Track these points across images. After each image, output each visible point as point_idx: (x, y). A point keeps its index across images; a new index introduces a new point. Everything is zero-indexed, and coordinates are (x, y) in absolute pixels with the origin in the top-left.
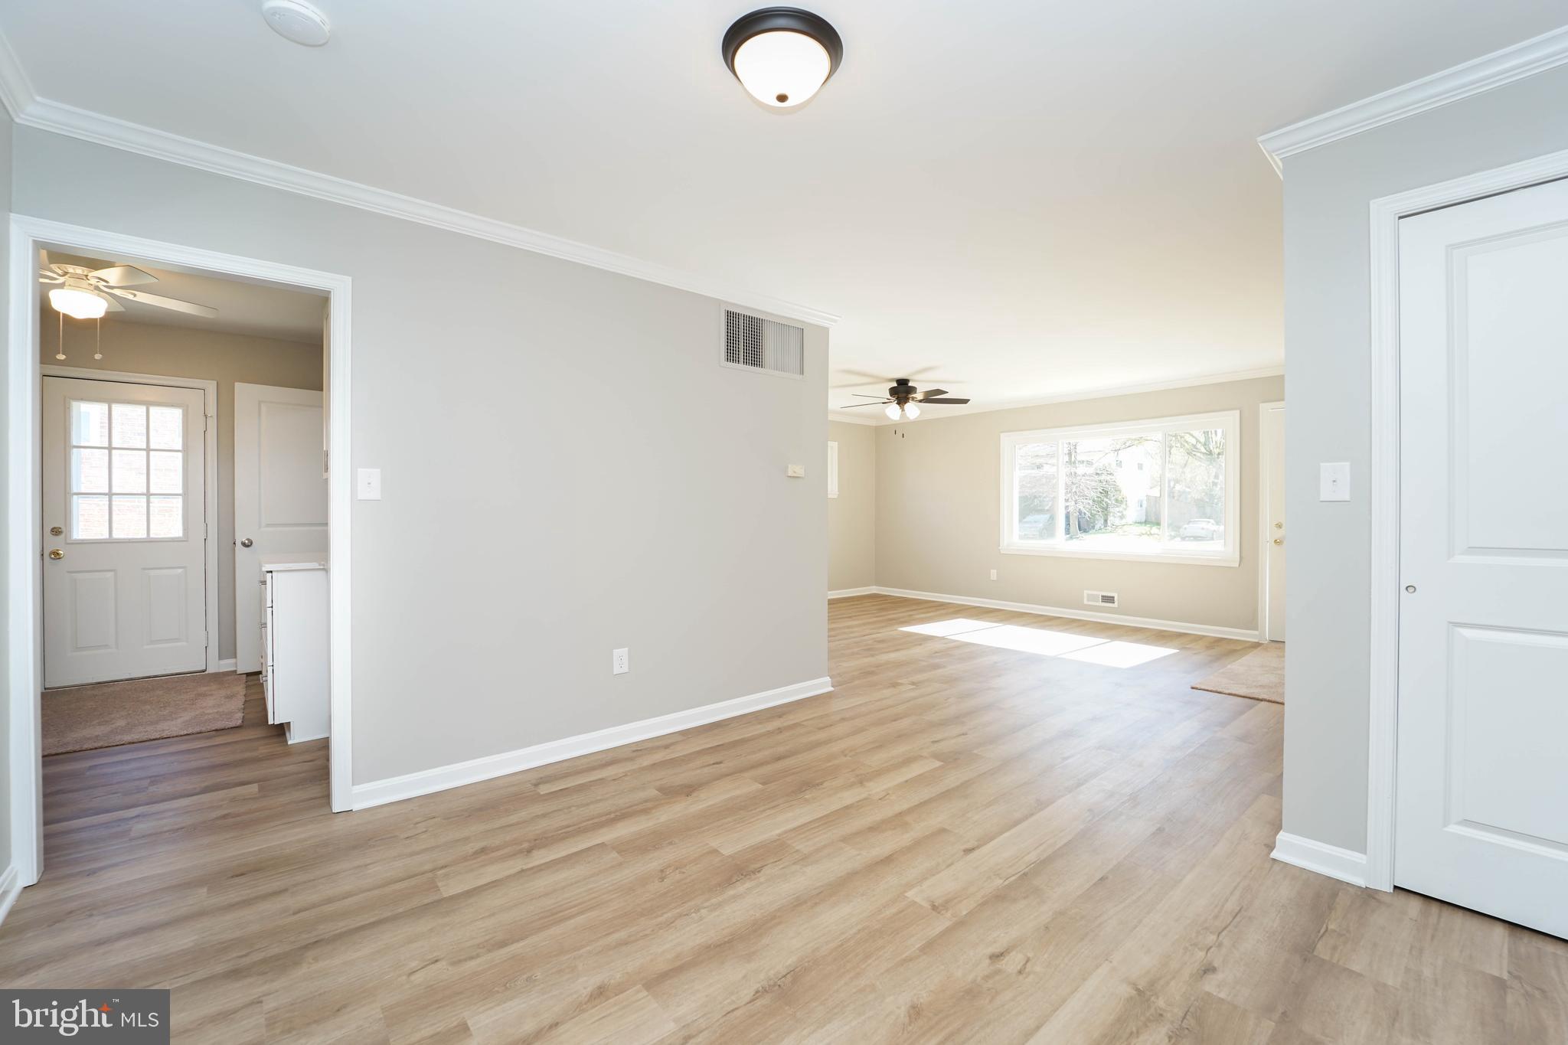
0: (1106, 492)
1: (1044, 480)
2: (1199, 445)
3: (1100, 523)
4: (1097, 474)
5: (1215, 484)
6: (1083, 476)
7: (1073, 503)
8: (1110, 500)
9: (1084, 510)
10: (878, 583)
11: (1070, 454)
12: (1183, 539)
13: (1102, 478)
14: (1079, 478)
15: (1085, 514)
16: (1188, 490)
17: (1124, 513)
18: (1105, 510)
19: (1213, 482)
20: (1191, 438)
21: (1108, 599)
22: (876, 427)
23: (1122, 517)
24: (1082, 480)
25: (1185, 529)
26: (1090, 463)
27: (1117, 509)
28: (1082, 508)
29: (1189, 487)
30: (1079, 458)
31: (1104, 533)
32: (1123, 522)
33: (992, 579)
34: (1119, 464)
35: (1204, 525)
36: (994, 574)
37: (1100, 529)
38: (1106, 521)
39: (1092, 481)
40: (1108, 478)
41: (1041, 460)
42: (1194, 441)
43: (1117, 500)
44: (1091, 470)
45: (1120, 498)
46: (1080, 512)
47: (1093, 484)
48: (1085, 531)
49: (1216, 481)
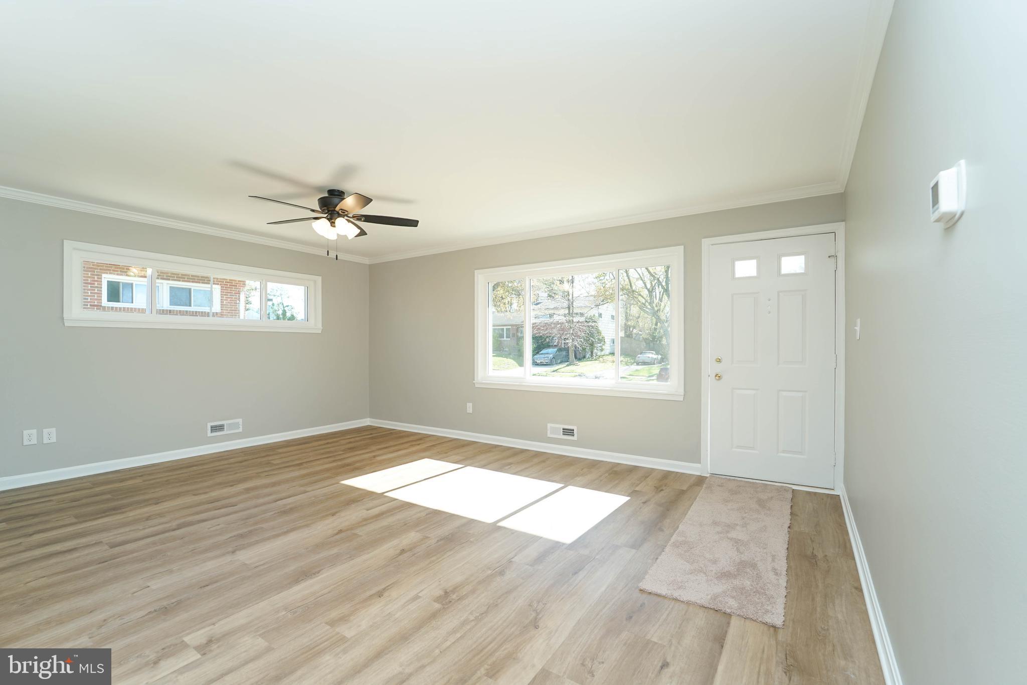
0: (592, 335)
1: (553, 325)
2: (647, 304)
3: (588, 355)
4: (586, 321)
5: (655, 329)
6: (578, 322)
7: (571, 341)
8: (594, 339)
9: (578, 346)
10: (373, 415)
11: (569, 308)
12: (638, 364)
13: (590, 324)
14: (575, 324)
15: (578, 348)
16: (640, 333)
17: (603, 347)
18: (592, 345)
19: (654, 328)
20: (642, 299)
21: (568, 432)
22: (369, 265)
23: (602, 350)
24: (577, 326)
25: (639, 357)
26: (582, 315)
27: (599, 345)
28: (576, 344)
29: (641, 332)
30: (575, 311)
31: (591, 361)
32: (603, 353)
33: (468, 412)
34: (600, 315)
35: (650, 355)
36: (470, 408)
37: (589, 358)
38: (592, 353)
39: (584, 326)
40: (593, 324)
41: (551, 312)
42: (644, 301)
43: (599, 339)
44: (582, 319)
45: (601, 338)
46: (576, 347)
47: (584, 328)
48: (580, 360)
49: (656, 327)
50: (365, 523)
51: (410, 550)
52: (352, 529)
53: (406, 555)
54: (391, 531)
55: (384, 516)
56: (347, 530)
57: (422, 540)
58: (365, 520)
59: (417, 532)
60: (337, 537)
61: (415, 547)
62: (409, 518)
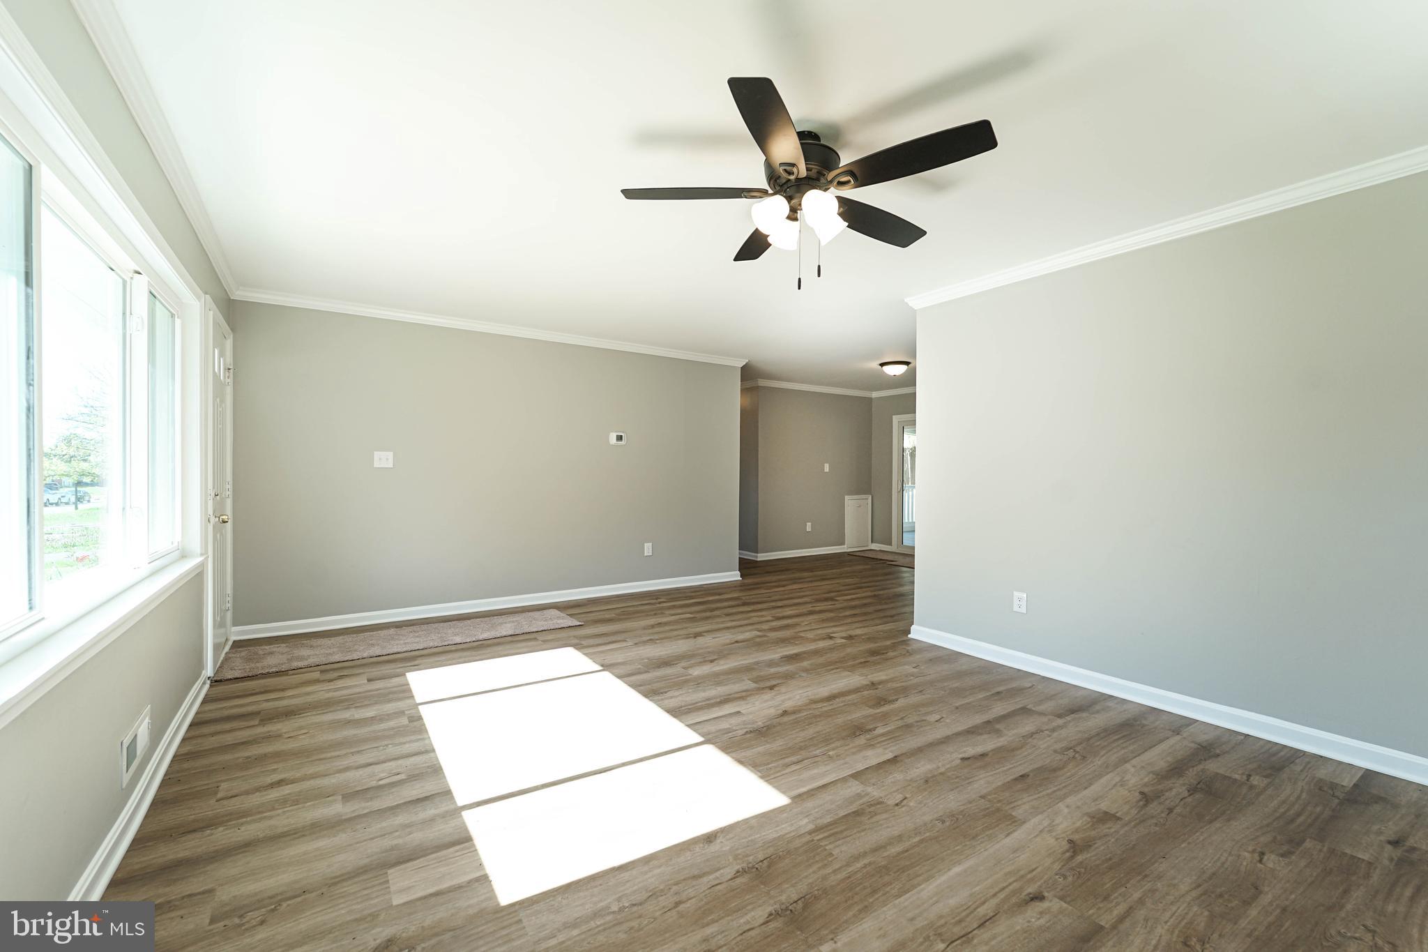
50: (744, 694)
51: (705, 661)
52: (758, 689)
53: (710, 658)
54: (716, 680)
55: (718, 700)
56: (763, 688)
57: (688, 668)
58: (742, 698)
59: (691, 675)
60: (774, 683)
61: (701, 662)
62: (690, 691)
